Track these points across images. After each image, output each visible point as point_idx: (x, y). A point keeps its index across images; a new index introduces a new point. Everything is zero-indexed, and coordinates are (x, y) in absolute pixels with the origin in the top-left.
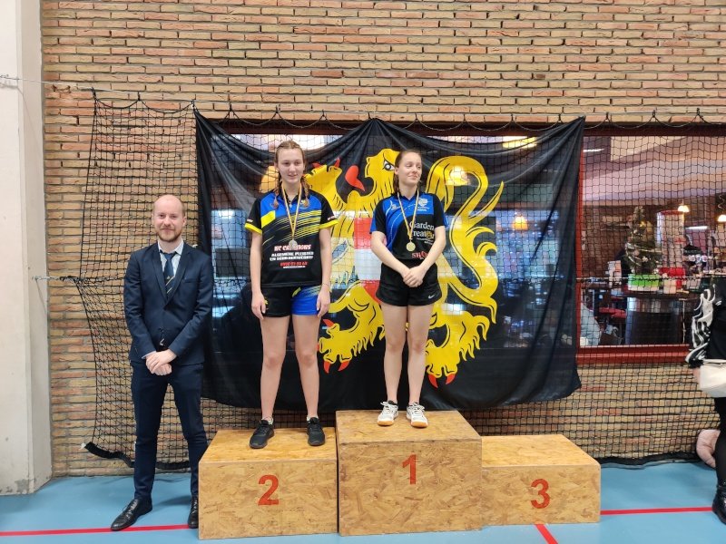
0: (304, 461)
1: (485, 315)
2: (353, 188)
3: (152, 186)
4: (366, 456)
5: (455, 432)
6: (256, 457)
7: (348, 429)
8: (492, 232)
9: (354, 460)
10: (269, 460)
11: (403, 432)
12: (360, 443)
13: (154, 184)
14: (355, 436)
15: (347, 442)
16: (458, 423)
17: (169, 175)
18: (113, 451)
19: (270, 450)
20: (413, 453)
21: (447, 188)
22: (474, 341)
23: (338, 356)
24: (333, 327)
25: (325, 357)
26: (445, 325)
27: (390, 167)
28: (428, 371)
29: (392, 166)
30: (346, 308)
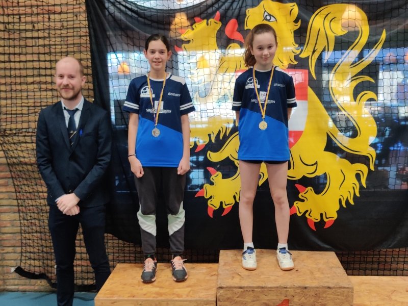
0: (186, 301)
1: (365, 164)
2: (234, 41)
3: (55, 45)
4: (242, 299)
5: (328, 277)
6: (145, 295)
7: (228, 270)
8: (372, 80)
9: (231, 302)
10: (155, 299)
11: (278, 276)
12: (236, 287)
13: (57, 43)
14: (232, 279)
15: (224, 286)
16: (333, 267)
17: (69, 34)
18: (38, 274)
19: (158, 287)
20: (286, 298)
21: (327, 37)
22: (354, 188)
23: (221, 203)
24: (216, 175)
25: (209, 202)
26: (325, 174)
27: (270, 19)
28: (307, 215)
29: (272, 17)
30: (228, 157)
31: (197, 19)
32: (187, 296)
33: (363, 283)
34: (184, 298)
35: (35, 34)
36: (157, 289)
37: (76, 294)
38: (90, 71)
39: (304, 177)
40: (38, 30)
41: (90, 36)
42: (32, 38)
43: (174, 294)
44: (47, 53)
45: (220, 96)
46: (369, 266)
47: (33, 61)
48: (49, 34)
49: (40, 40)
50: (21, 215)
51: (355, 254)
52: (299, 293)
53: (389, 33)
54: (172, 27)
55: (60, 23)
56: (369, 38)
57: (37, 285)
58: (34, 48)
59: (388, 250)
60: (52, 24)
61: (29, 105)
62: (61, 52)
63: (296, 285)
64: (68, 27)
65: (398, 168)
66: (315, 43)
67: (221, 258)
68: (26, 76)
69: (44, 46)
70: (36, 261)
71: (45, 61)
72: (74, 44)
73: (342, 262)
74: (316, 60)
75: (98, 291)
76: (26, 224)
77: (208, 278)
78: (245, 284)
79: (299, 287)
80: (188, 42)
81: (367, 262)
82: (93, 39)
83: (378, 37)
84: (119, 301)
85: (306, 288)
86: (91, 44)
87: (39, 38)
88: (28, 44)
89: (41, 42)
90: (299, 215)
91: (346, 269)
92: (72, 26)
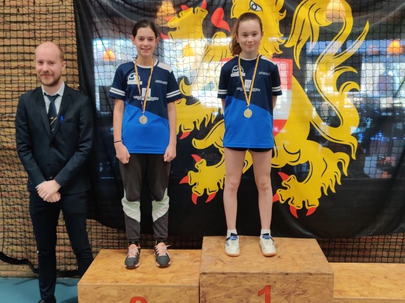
0: (169, 286)
1: (347, 153)
2: (220, 30)
3: (40, 30)
4: (224, 285)
5: (310, 264)
6: (128, 280)
7: (210, 256)
8: (356, 71)
9: (213, 288)
10: (138, 284)
11: (260, 263)
12: (219, 273)
13: (42, 28)
14: (215, 265)
15: (207, 272)
16: (314, 254)
17: (54, 19)
18: (20, 259)
19: (141, 273)
20: (268, 284)
21: (312, 28)
22: (335, 176)
23: (205, 190)
24: (200, 162)
25: (193, 189)
26: (308, 162)
27: (256, 8)
28: (289, 203)
29: (258, 7)
30: (213, 145)
31: (183, 7)
32: (171, 281)
33: (343, 270)
34: (168, 283)
35: (20, 18)
36: (140, 275)
37: (59, 279)
38: (75, 57)
39: (287, 165)
40: (23, 14)
41: (76, 21)
42: (16, 22)
43: (157, 279)
44: (32, 38)
45: (205, 85)
46: (349, 253)
47: (17, 45)
48: (34, 18)
49: (25, 24)
50: (4, 200)
51: (335, 242)
52: (281, 279)
53: (372, 25)
54: (159, 14)
55: (45, 8)
56: (352, 30)
57: (20, 271)
58: (18, 32)
59: (368, 237)
60: (37, 9)
61: (13, 89)
62: (46, 37)
63: (278, 271)
64: (54, 12)
65: (378, 158)
66: (300, 33)
67: (204, 244)
68: (10, 61)
69: (29, 30)
70: (18, 246)
71: (30, 46)
72: (59, 29)
73: (323, 249)
74: (300, 50)
75: (81, 277)
76: (9, 209)
77: (191, 264)
78: (228, 269)
79: (281, 273)
80: (175, 29)
81: (347, 249)
82: (79, 24)
83: (361, 29)
84: (102, 286)
85: (287, 274)
86: (76, 29)
87: (23, 22)
88: (12, 29)
89: (26, 26)
90: (282, 202)
91: (327, 256)
92: (57, 11)
